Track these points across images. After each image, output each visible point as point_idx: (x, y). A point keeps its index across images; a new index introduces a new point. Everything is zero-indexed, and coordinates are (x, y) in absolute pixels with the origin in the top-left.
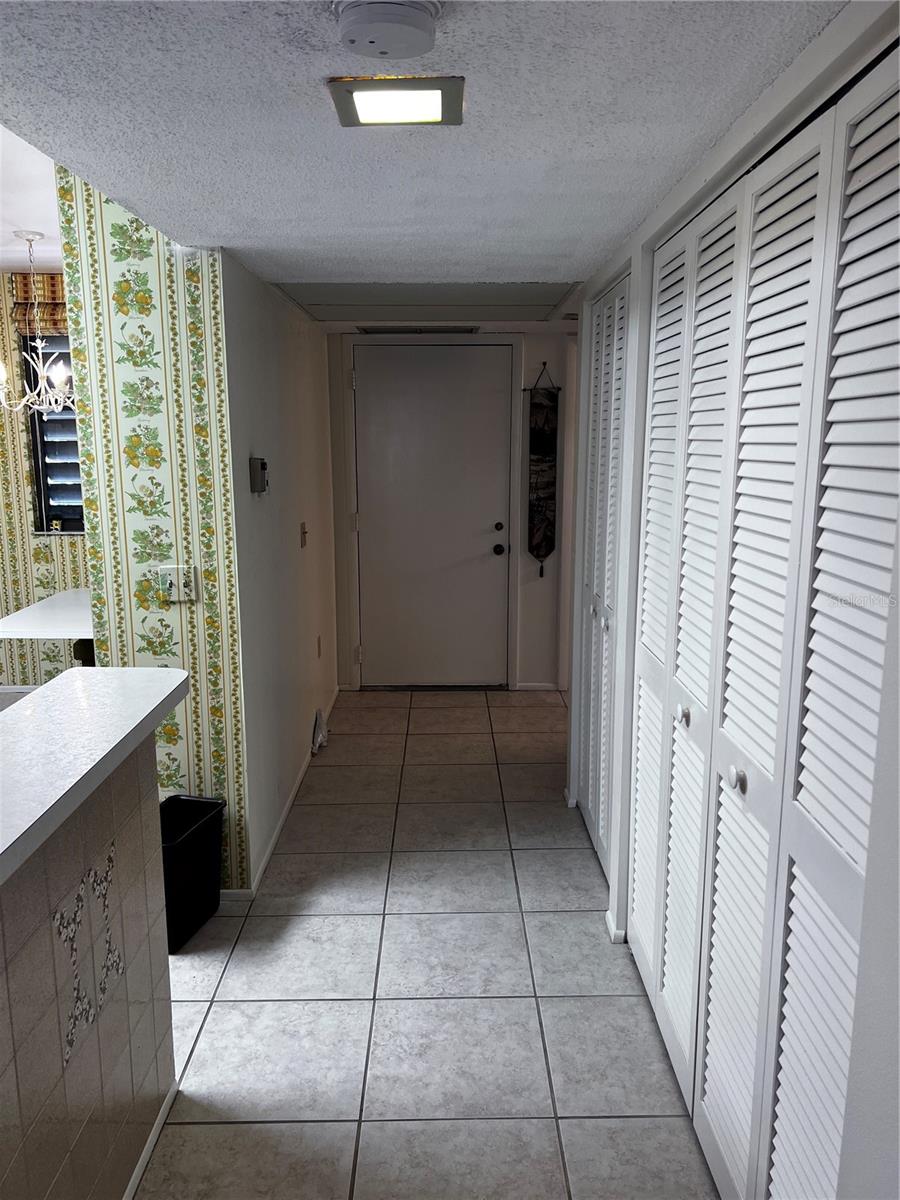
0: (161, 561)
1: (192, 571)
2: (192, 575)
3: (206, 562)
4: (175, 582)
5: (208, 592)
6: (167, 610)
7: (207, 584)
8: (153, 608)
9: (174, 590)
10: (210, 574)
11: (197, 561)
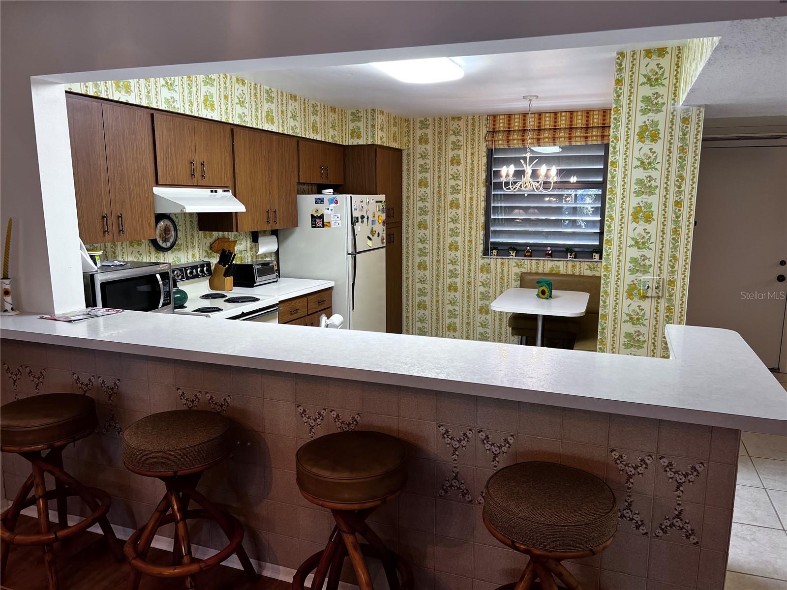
0: (643, 274)
1: (661, 280)
2: (661, 283)
3: (670, 276)
4: (651, 286)
5: (669, 292)
6: (643, 301)
7: (669, 288)
8: (636, 299)
9: (650, 290)
10: (671, 283)
11: (665, 275)
